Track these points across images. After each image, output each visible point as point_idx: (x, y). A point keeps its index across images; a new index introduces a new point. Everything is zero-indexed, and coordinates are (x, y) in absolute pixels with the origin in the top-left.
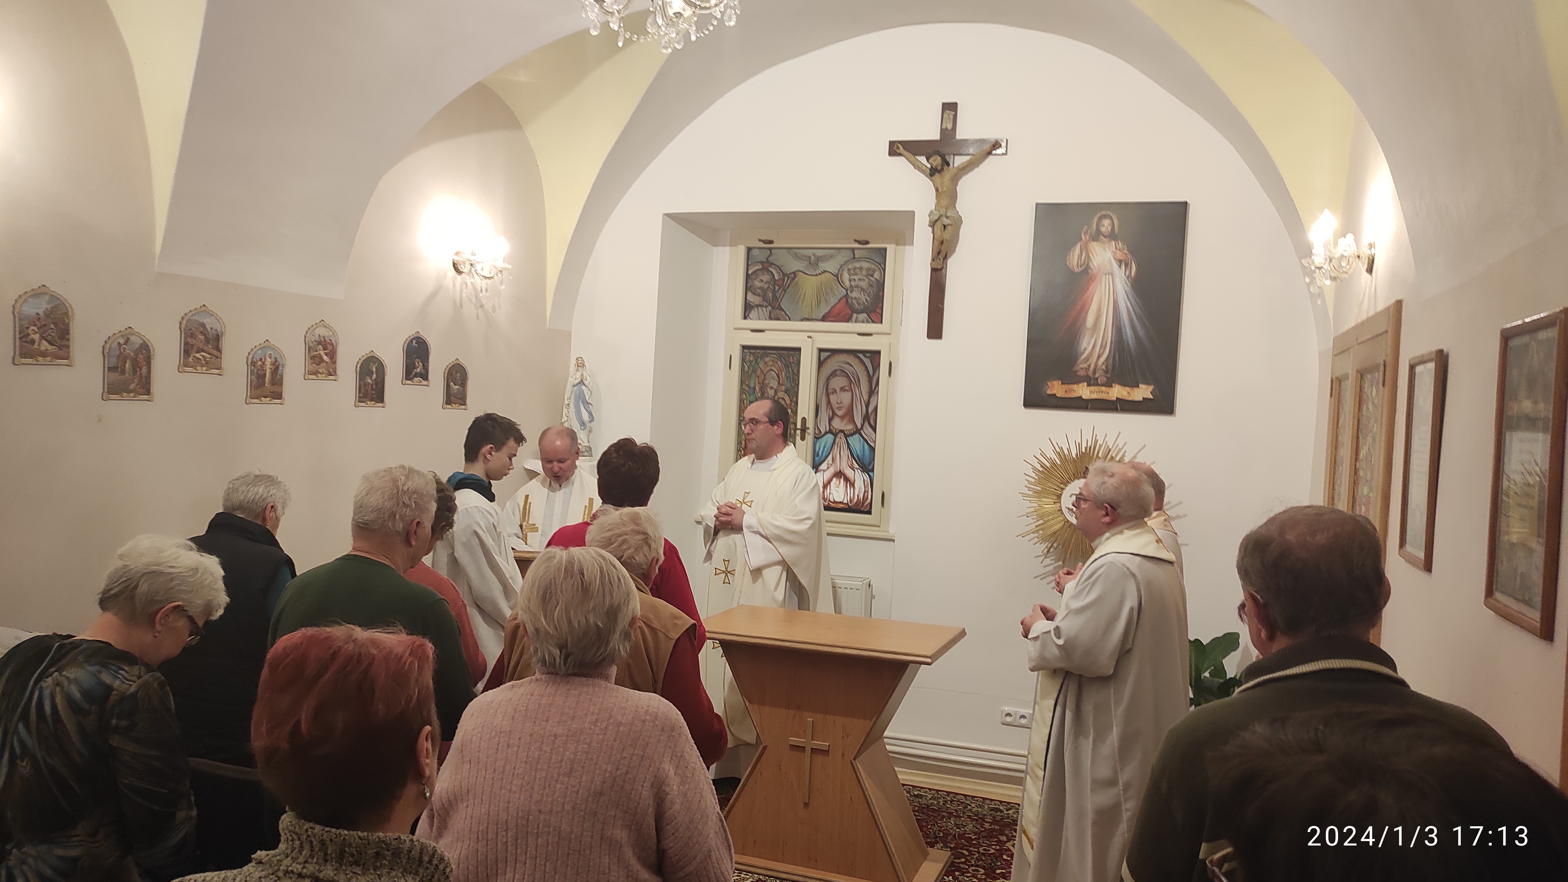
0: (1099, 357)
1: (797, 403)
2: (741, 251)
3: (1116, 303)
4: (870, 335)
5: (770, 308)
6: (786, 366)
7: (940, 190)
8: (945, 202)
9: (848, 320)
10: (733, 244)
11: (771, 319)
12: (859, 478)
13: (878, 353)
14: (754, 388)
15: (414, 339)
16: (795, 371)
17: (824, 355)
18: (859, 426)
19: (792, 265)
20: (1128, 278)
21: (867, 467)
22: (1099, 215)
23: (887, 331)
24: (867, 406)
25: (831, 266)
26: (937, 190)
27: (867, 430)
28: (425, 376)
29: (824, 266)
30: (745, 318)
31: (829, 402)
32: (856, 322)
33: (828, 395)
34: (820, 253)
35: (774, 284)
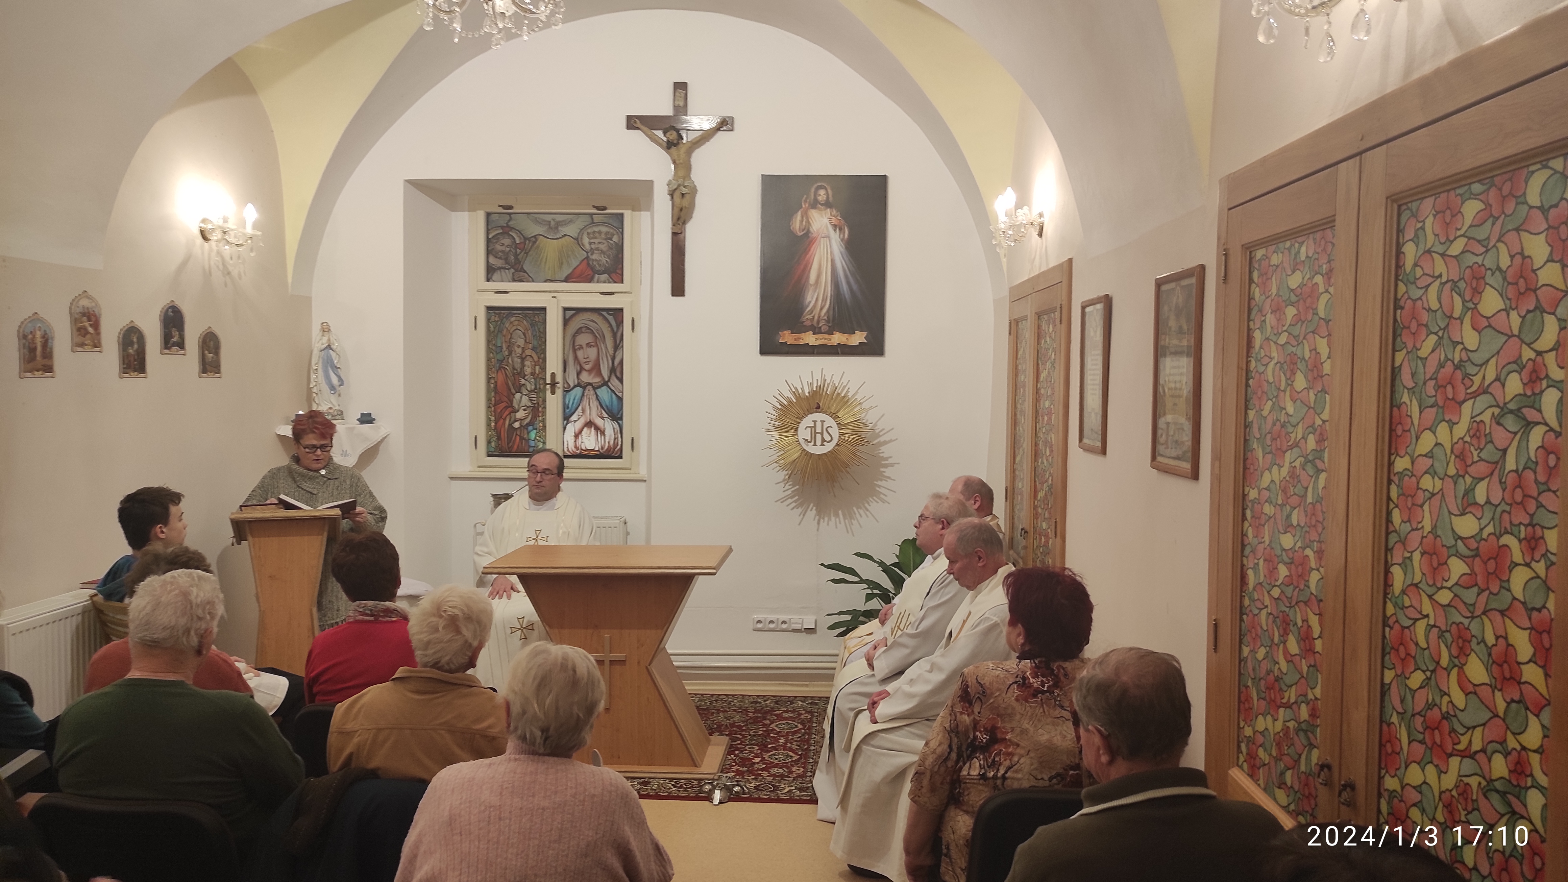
0: (821, 309)
1: (544, 360)
2: (481, 216)
3: (833, 261)
4: (612, 294)
5: (512, 270)
6: (532, 325)
7: (677, 162)
8: (681, 173)
9: (590, 280)
10: (472, 209)
11: (514, 280)
12: (609, 426)
13: (621, 310)
14: (501, 347)
15: (170, 307)
16: (541, 330)
17: (569, 314)
18: (607, 379)
19: (533, 230)
20: (842, 240)
21: (616, 415)
22: (816, 186)
23: (628, 290)
24: (613, 360)
25: (571, 230)
26: (674, 162)
27: (614, 382)
28: (181, 345)
29: (564, 230)
30: (488, 280)
31: (576, 358)
32: (598, 282)
33: (575, 351)
34: (559, 218)
35: (516, 248)
